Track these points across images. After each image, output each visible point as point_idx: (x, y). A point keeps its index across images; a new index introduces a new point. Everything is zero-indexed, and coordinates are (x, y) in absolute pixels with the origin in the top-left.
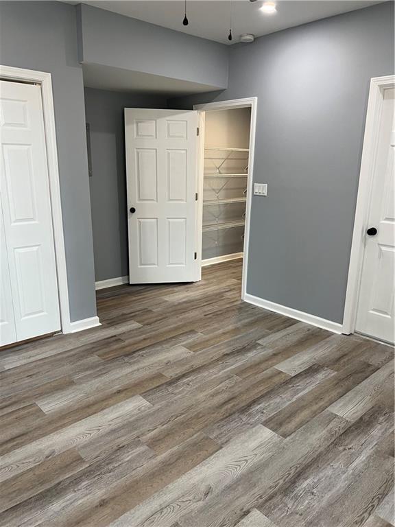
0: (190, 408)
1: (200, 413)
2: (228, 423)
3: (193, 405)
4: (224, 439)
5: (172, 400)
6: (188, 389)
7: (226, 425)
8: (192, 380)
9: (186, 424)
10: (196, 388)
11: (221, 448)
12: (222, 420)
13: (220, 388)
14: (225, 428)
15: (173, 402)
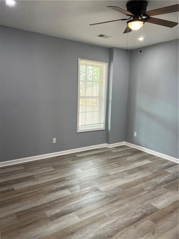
0: (132, 200)
1: (127, 198)
2: (115, 193)
3: (131, 201)
4: (118, 188)
5: (141, 205)
6: (135, 210)
7: (116, 192)
8: (133, 215)
9: (132, 195)
10: (130, 210)
11: (119, 186)
12: (118, 194)
13: (117, 209)
14: (117, 191)
15: (141, 204)
